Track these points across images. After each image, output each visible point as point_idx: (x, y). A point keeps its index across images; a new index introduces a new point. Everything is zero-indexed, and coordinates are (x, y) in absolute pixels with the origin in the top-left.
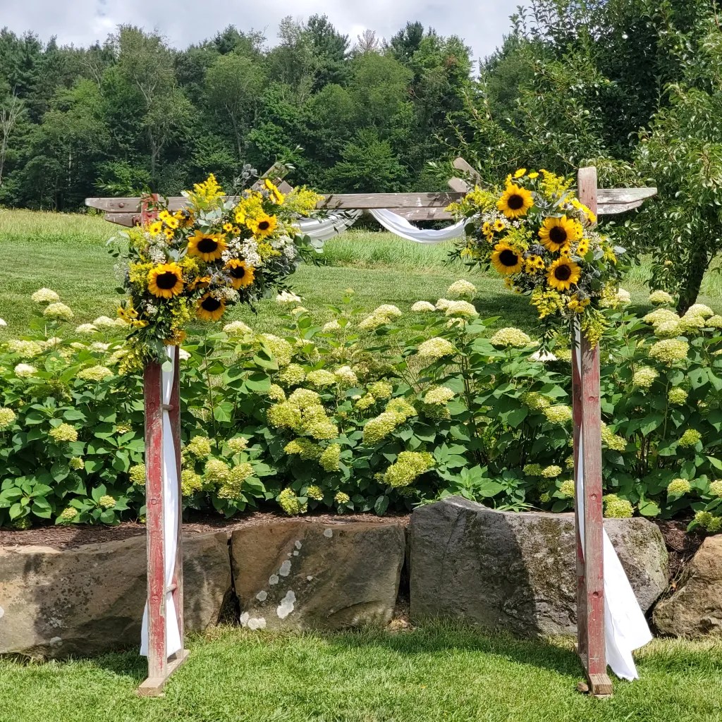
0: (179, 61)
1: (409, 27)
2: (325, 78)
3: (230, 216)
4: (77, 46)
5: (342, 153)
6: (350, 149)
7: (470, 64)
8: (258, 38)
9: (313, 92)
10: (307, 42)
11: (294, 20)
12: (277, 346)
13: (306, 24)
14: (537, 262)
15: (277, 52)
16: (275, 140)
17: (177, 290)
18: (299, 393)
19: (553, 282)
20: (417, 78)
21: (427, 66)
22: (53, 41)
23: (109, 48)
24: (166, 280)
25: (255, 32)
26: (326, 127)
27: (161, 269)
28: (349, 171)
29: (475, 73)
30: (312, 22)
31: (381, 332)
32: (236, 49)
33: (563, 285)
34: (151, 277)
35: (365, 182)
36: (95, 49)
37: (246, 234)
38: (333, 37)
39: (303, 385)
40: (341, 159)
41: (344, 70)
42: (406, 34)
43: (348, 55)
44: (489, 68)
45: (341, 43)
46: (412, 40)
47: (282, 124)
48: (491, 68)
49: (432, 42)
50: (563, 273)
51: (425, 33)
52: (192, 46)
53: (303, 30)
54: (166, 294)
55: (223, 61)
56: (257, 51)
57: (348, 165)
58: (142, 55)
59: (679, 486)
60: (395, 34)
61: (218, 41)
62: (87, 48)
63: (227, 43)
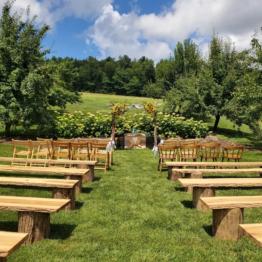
0: (100, 63)
1: (143, 57)
2: (127, 66)
3: (121, 106)
4: (80, 60)
5: (130, 81)
6: (131, 80)
7: (154, 64)
8: (114, 59)
9: (125, 69)
10: (124, 60)
11: (121, 56)
12: (124, 118)
13: (123, 56)
14: (150, 111)
15: (118, 61)
16: (118, 78)
17: (116, 113)
18: (126, 123)
19: (152, 113)
20: (144, 67)
21: (146, 64)
22: (76, 58)
23: (86, 60)
24: (115, 112)
25: (114, 58)
26: (127, 76)
27: (114, 111)
28: (131, 84)
29: (155, 66)
30: (125, 56)
31: (136, 117)
32: (110, 61)
33: (153, 113)
34: (113, 112)
35: (134, 86)
36: (84, 60)
37: (122, 108)
38: (128, 59)
39: (127, 123)
40: (130, 82)
41: (130, 65)
42: (142, 58)
43: (131, 62)
44: (157, 65)
45: (130, 60)
46: (143, 59)
47: (119, 75)
48: (158, 65)
49: (147, 60)
50: (153, 112)
51: (146, 58)
52: (102, 60)
53: (123, 58)
54: (115, 114)
55: (108, 63)
56: (114, 61)
57: (131, 83)
58: (93, 61)
59: (166, 133)
60: (140, 58)
61: (107, 59)
62: (82, 60)
63: (109, 59)
